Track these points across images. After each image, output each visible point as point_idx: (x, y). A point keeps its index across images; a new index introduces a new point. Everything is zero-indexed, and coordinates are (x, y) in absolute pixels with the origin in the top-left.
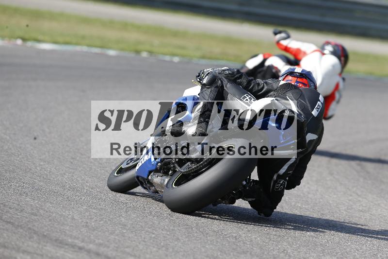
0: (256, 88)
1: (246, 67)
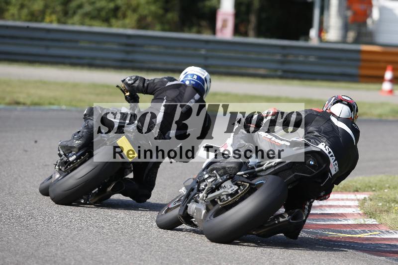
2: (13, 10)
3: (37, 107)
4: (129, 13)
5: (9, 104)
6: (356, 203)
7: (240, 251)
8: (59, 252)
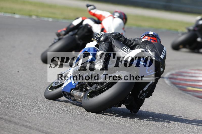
0: (129, 43)
1: (73, 25)
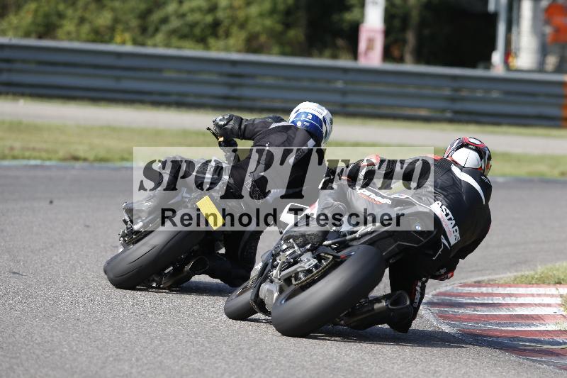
2: (69, 26)
3: (103, 164)
4: (234, 30)
5: (64, 160)
6: (559, 300)
7: (393, 368)
8: (134, 371)
